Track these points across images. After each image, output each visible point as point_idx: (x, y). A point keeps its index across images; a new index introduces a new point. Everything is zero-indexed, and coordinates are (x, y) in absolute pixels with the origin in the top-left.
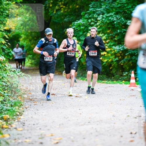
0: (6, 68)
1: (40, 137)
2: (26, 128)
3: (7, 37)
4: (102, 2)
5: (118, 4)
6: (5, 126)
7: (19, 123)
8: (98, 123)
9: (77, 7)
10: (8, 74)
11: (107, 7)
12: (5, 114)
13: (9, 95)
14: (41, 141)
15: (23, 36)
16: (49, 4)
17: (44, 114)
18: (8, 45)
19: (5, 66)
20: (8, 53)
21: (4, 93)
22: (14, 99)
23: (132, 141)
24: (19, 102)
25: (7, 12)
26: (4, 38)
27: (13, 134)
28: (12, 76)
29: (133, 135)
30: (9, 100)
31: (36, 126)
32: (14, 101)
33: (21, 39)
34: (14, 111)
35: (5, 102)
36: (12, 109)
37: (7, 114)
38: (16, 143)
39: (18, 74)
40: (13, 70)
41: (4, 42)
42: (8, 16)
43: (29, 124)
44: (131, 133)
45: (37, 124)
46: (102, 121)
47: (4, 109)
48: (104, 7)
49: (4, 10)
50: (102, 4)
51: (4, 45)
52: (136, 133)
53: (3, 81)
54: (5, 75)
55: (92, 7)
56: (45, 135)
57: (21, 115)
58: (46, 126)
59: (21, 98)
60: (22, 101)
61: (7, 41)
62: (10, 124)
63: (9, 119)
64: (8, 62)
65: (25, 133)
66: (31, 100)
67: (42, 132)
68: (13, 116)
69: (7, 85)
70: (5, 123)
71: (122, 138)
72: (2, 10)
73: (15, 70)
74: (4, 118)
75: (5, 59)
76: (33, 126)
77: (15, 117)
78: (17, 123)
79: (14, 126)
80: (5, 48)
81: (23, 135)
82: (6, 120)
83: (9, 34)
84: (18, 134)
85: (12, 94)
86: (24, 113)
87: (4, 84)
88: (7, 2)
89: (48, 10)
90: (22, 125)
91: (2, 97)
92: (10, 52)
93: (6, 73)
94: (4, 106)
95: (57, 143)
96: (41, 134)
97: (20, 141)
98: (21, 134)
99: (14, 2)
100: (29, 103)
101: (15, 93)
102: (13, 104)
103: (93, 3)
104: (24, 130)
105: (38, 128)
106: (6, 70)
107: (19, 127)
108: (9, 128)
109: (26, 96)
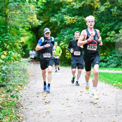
0: (21, 60)
1: (37, 94)
2: (30, 89)
3: (21, 46)
4: (67, 29)
5: (74, 30)
6: (20, 88)
7: (27, 87)
8: (65, 87)
9: (55, 31)
10: (22, 63)
11: (69, 32)
12: (20, 83)
13: (23, 73)
14: (37, 95)
15: (29, 46)
16: (42, 30)
17: (39, 83)
18: (22, 49)
19: (20, 60)
20: (22, 53)
21: (20, 73)
22: (25, 75)
23: (81, 96)
24: (27, 77)
25: (22, 34)
26: (20, 46)
27: (24, 92)
28: (24, 64)
29: (82, 93)
30: (22, 76)
31: (35, 88)
32: (25, 76)
33: (28, 47)
34: (25, 81)
35: (20, 77)
36: (24, 80)
37: (22, 83)
38: (26, 97)
39: (27, 63)
40: (24, 62)
41: (20, 48)
42: (22, 36)
43: (32, 88)
44: (81, 92)
45: (36, 87)
46: (67, 86)
47: (20, 80)
48: (67, 31)
49: (20, 33)
50: (67, 30)
51: (20, 49)
52: (83, 92)
53: (19, 67)
54: (20, 64)
55: (62, 32)
56: (40, 93)
57: (28, 83)
58: (40, 88)
59: (28, 75)
60: (29, 76)
61: (22, 47)
62: (23, 87)
63: (22, 85)
64: (22, 58)
65: (30, 92)
66: (33, 76)
67: (38, 91)
68: (25, 83)
69: (21, 69)
70: (20, 87)
71: (76, 94)
72: (19, 33)
73: (25, 61)
74: (20, 84)
75: (20, 56)
76: (34, 88)
77: (25, 84)
78: (26, 87)
79: (25, 88)
80: (20, 51)
81: (29, 93)
82: (21, 86)
83: (22, 44)
84: (27, 92)
85: (24, 73)
86: (30, 82)
87: (20, 68)
88: (22, 29)
89: (41, 33)
90: (28, 88)
91: (19, 74)
92: (23, 53)
93: (21, 63)
94: (20, 79)
95: (45, 96)
96: (38, 92)
97: (28, 96)
98: (28, 92)
99: (25, 30)
100: (32, 78)
101: (25, 73)
102: (24, 78)
103: (62, 30)
104: (29, 90)
105: (36, 89)
106: (21, 61)
107: (27, 89)
108: (22, 89)
109: (30, 74)
